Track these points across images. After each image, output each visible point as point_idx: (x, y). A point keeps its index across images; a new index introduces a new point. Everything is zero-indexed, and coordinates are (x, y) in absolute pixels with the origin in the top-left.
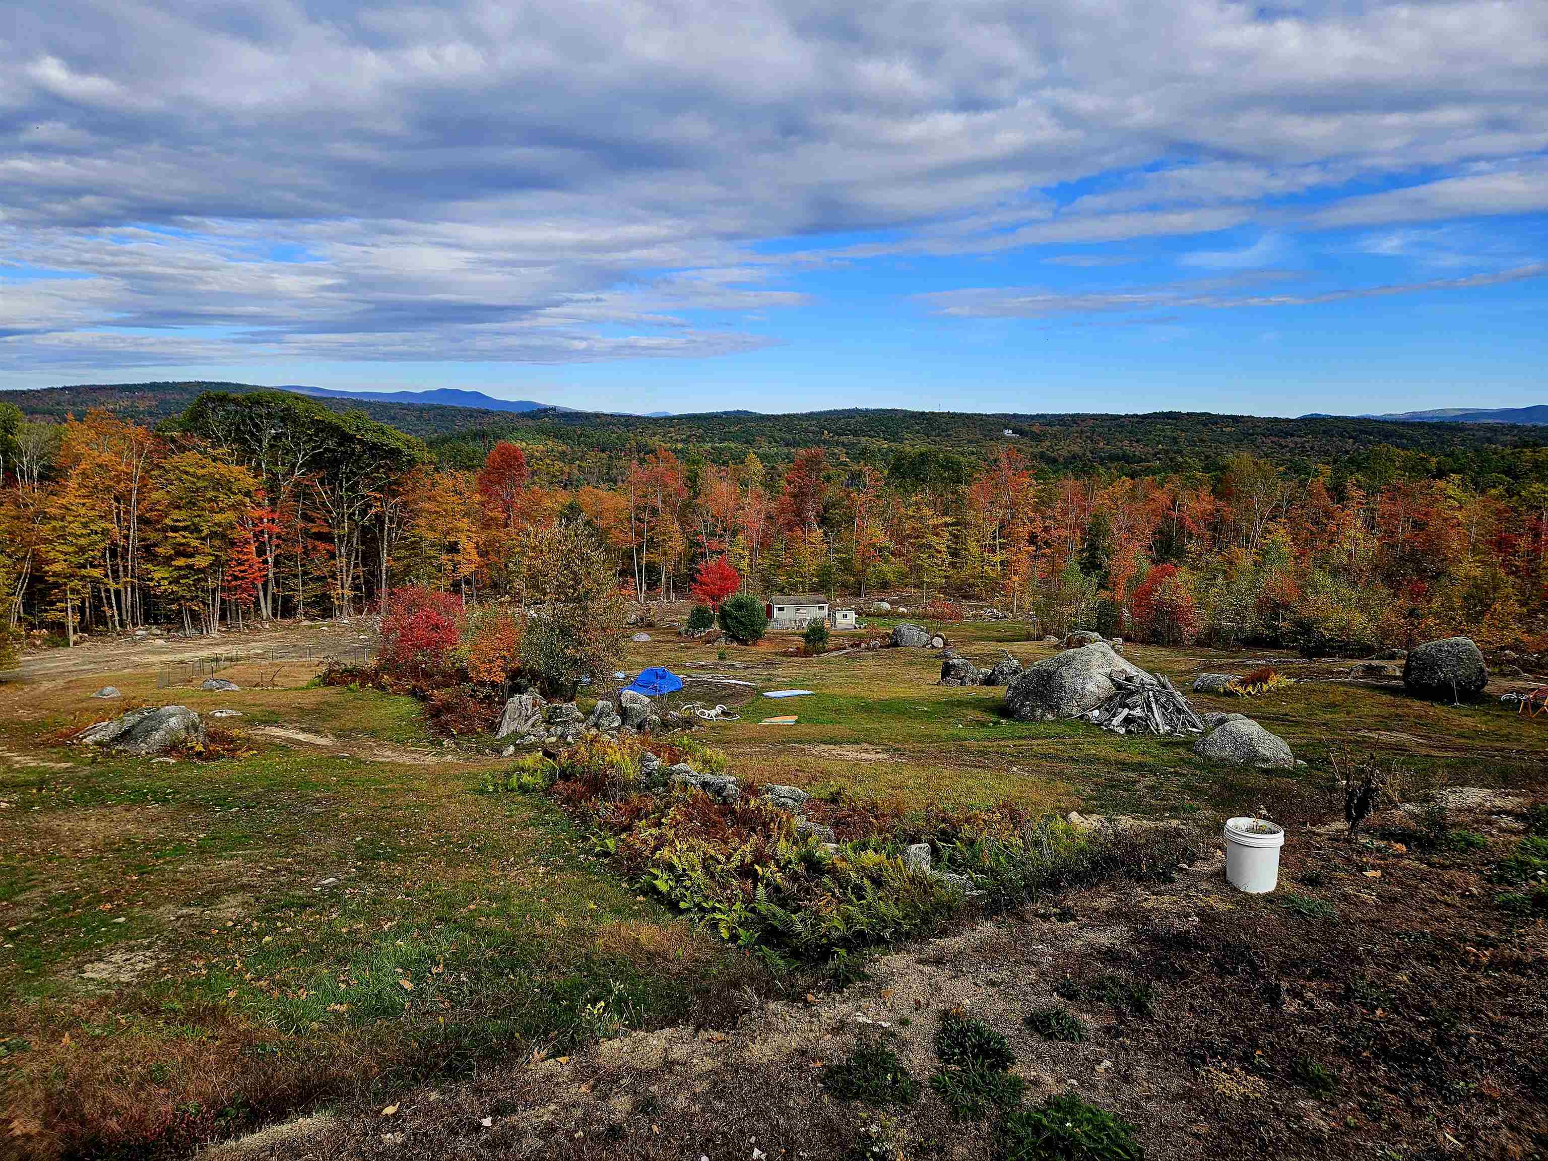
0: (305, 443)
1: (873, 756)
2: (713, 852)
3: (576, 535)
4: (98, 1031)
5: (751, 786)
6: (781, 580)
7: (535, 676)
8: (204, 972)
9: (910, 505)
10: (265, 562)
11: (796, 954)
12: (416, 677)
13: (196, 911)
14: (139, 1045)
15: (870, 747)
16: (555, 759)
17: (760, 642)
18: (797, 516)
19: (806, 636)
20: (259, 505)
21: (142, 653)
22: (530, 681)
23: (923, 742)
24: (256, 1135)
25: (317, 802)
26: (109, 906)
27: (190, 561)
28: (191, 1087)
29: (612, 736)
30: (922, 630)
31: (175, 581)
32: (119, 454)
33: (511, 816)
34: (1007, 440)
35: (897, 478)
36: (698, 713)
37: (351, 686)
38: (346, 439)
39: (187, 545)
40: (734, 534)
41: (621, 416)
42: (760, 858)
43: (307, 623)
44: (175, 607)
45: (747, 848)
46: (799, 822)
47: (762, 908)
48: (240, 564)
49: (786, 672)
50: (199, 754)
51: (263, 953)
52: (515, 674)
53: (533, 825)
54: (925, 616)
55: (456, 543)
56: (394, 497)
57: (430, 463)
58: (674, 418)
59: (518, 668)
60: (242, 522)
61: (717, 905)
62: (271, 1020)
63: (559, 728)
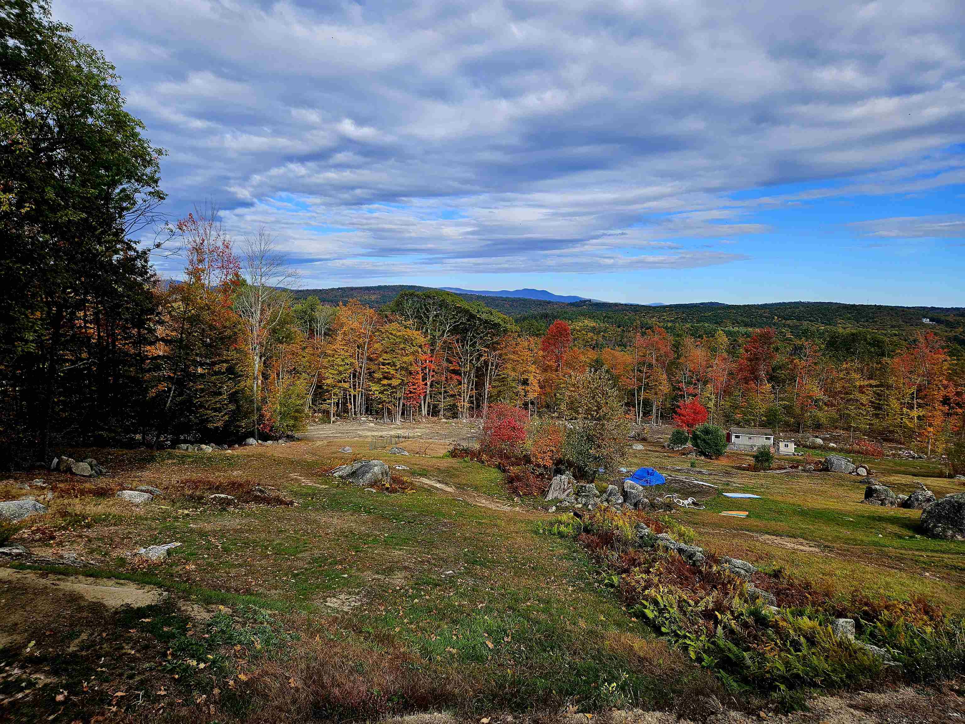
0: (451, 319)
1: (807, 549)
2: (686, 598)
3: (600, 378)
4: (332, 637)
5: (713, 556)
6: (738, 417)
7: (570, 464)
8: (384, 613)
9: (841, 371)
10: (426, 384)
11: (745, 680)
12: (501, 458)
13: (381, 577)
14: (351, 649)
15: (805, 542)
16: (581, 519)
17: (721, 458)
18: (752, 374)
19: (756, 457)
20: (425, 353)
21: (363, 430)
22: (566, 467)
23: (849, 544)
24: (412, 717)
25: (445, 525)
26: (340, 567)
27: (389, 382)
28: (375, 679)
29: (617, 509)
30: (849, 461)
31: (381, 392)
32: (361, 323)
33: (552, 551)
34: (924, 325)
35: (831, 351)
36: (675, 501)
37: (466, 459)
38: (472, 317)
39: (389, 373)
40: (705, 383)
41: (631, 305)
42: (719, 607)
43: (444, 420)
44: (380, 406)
45: (710, 598)
46: (749, 587)
47: (721, 643)
48: (413, 385)
49: (740, 481)
50: (387, 488)
51: (414, 609)
52: (559, 462)
53: (565, 558)
54: (850, 452)
55: (527, 380)
56: (495, 351)
57: (516, 332)
58: (667, 306)
59: (560, 458)
60: (416, 361)
61: (687, 634)
62: (416, 649)
63: (584, 499)
